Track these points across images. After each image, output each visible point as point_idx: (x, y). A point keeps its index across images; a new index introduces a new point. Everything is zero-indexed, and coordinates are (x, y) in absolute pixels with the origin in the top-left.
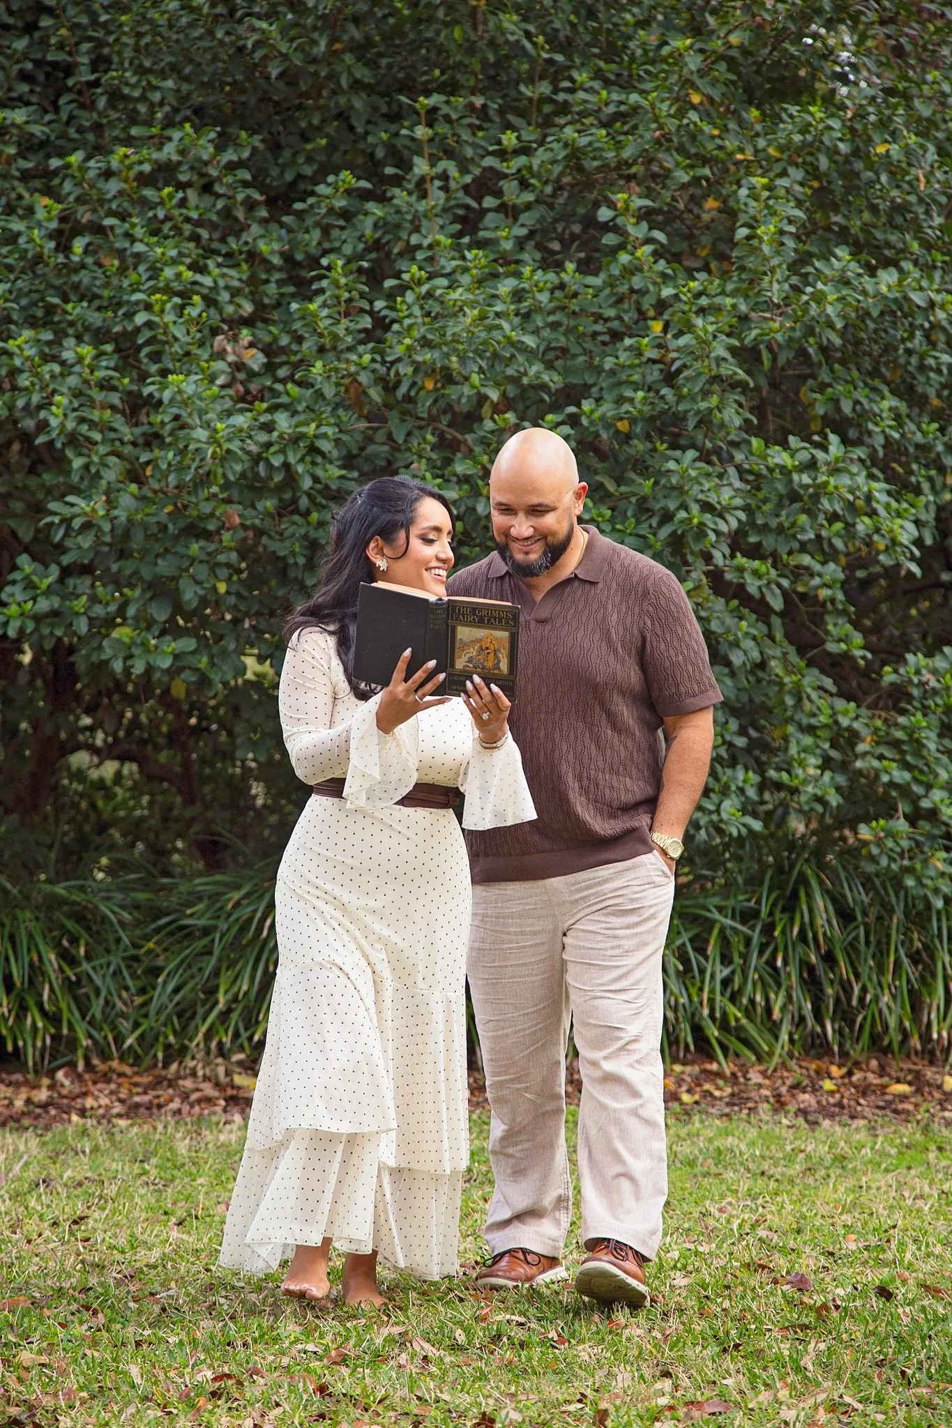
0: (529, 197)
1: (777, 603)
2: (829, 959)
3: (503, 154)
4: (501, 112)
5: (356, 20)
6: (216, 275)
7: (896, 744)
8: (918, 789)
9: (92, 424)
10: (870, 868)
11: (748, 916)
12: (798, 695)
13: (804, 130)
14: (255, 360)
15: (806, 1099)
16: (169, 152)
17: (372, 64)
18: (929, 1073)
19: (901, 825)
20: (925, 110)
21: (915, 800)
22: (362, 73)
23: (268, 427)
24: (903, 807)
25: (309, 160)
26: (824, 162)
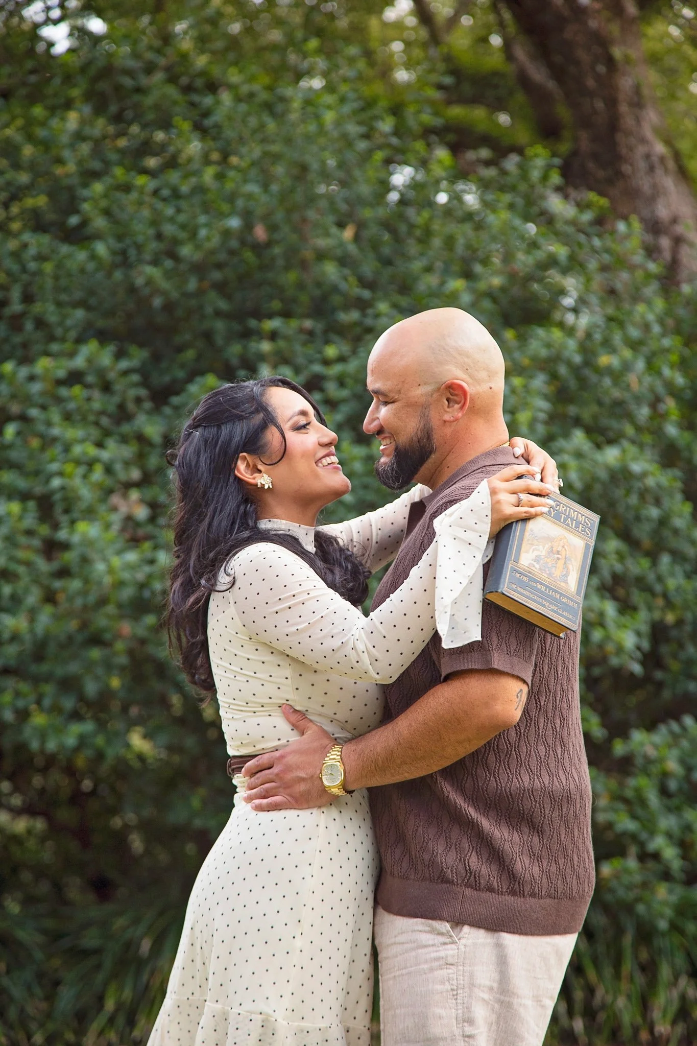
0: (344, 393)
3: (327, 362)
4: (326, 332)
5: (219, 266)
6: (113, 451)
7: (626, 801)
8: (644, 836)
9: (20, 562)
13: (548, 345)
14: (142, 513)
16: (79, 362)
17: (228, 297)
19: (632, 863)
20: (635, 333)
21: (642, 845)
22: (223, 305)
23: (152, 562)
24: (633, 850)
25: (182, 366)
26: (563, 370)
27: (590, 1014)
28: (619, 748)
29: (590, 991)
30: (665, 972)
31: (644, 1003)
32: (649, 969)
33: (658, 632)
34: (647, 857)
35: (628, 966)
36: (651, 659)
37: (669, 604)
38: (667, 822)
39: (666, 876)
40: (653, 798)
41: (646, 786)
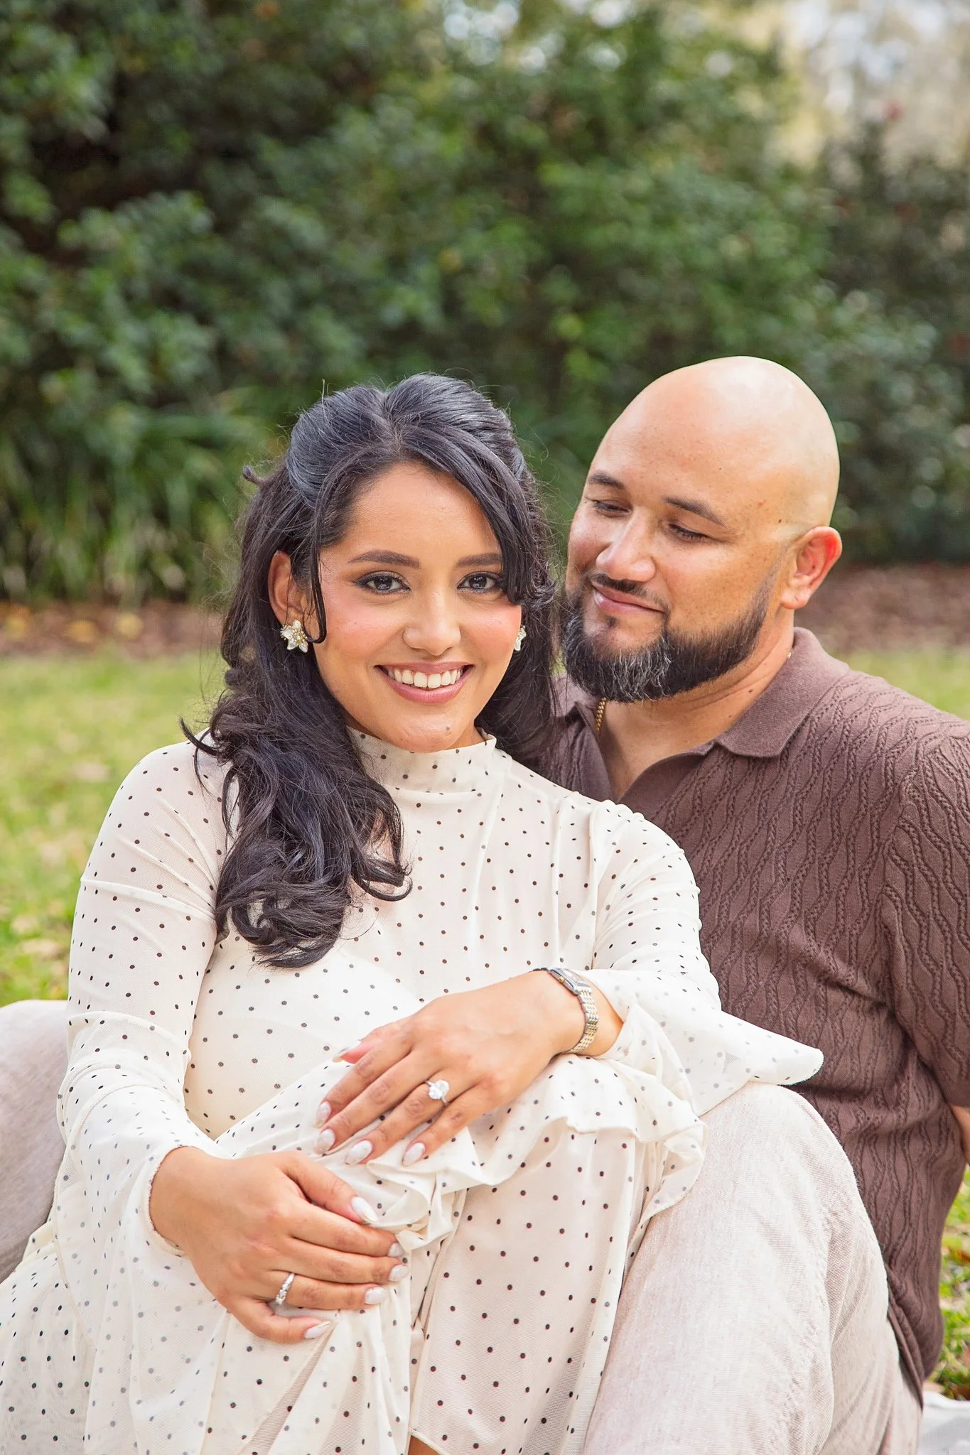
2: (15, 512)
8: (99, 344)
10: (54, 423)
18: (108, 615)
19: (85, 379)
21: (97, 357)
24: (87, 363)
27: (30, 563)
28: (70, 236)
29: (28, 537)
30: (123, 514)
31: (96, 550)
32: (104, 513)
33: (121, 86)
34: (106, 374)
35: (80, 503)
36: (112, 121)
37: (134, 49)
38: (130, 331)
39: (128, 396)
40: (112, 301)
41: (104, 283)
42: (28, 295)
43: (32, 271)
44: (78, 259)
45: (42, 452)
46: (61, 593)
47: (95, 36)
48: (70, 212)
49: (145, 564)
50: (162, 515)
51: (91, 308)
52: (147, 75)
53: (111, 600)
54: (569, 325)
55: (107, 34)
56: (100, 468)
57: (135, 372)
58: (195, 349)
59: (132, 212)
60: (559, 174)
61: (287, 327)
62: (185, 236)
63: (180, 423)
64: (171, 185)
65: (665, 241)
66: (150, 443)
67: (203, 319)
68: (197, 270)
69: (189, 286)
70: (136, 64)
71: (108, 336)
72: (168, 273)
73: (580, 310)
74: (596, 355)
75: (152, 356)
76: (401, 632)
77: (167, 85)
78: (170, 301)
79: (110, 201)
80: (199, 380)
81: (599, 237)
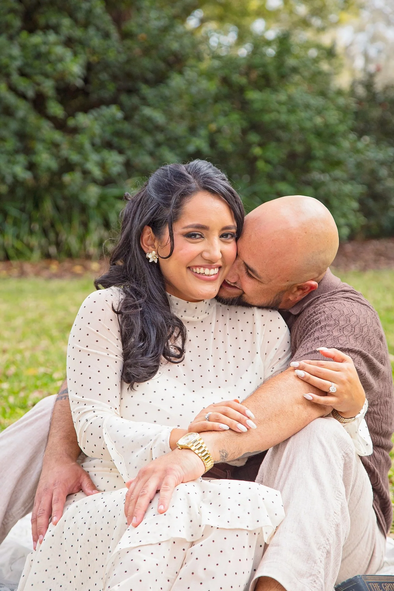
1: (30, 93)
2: (53, 225)
7: (76, 146)
8: (83, 162)
10: (66, 192)
11: (22, 210)
12: (39, 129)
15: (46, 273)
18: (88, 263)
19: (78, 175)
21: (83, 167)
24: (79, 169)
27: (58, 244)
28: (71, 123)
29: (57, 234)
30: (92, 225)
31: (82, 239)
32: (85, 225)
33: (89, 67)
34: (86, 173)
35: (76, 223)
36: (86, 80)
37: (94, 52)
38: (94, 157)
39: (95, 181)
40: (87, 146)
41: (84, 140)
42: (56, 145)
43: (57, 136)
44: (75, 131)
45: (62, 203)
46: (70, 255)
47: (79, 48)
48: (71, 114)
49: (100, 244)
50: (107, 225)
51: (80, 149)
52: (99, 63)
53: (89, 257)
54: (257, 151)
55: (83, 48)
56: (84, 208)
57: (97, 172)
58: (118, 163)
59: (94, 114)
60: (253, 95)
61: (152, 154)
62: (113, 121)
63: (113, 191)
64: (108, 103)
65: (292, 118)
66: (102, 198)
67: (121, 152)
68: (118, 134)
69: (115, 140)
70: (94, 59)
71: (86, 159)
72: (108, 136)
73: (261, 145)
74: (268, 162)
75: (102, 165)
76: (201, 254)
77: (106, 66)
78: (109, 145)
79: (86, 110)
80: (119, 175)
81: (267, 118)
